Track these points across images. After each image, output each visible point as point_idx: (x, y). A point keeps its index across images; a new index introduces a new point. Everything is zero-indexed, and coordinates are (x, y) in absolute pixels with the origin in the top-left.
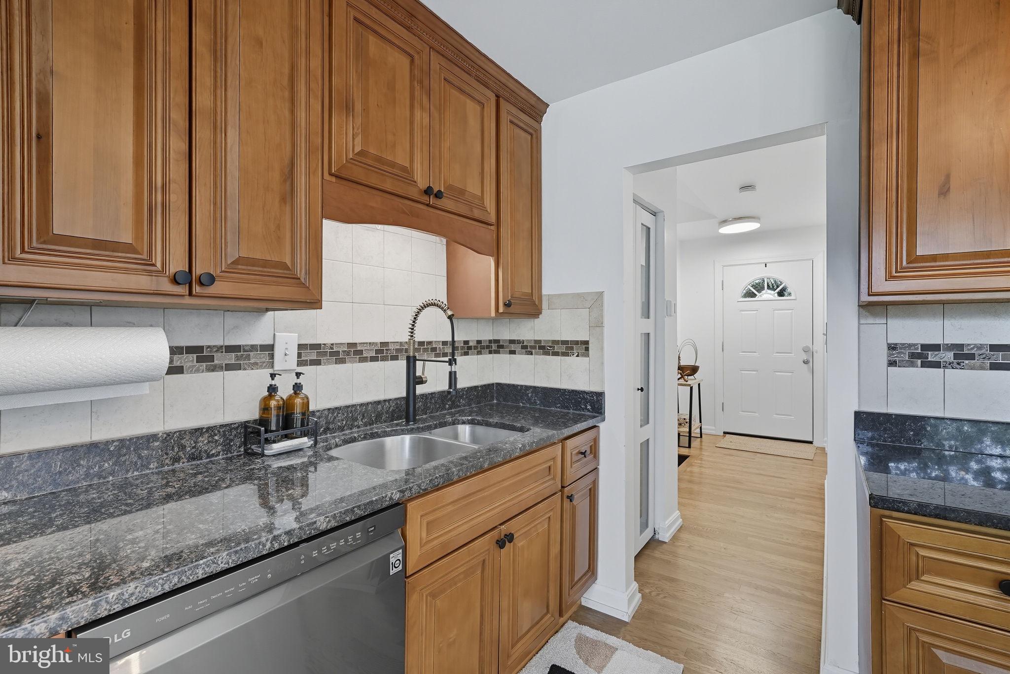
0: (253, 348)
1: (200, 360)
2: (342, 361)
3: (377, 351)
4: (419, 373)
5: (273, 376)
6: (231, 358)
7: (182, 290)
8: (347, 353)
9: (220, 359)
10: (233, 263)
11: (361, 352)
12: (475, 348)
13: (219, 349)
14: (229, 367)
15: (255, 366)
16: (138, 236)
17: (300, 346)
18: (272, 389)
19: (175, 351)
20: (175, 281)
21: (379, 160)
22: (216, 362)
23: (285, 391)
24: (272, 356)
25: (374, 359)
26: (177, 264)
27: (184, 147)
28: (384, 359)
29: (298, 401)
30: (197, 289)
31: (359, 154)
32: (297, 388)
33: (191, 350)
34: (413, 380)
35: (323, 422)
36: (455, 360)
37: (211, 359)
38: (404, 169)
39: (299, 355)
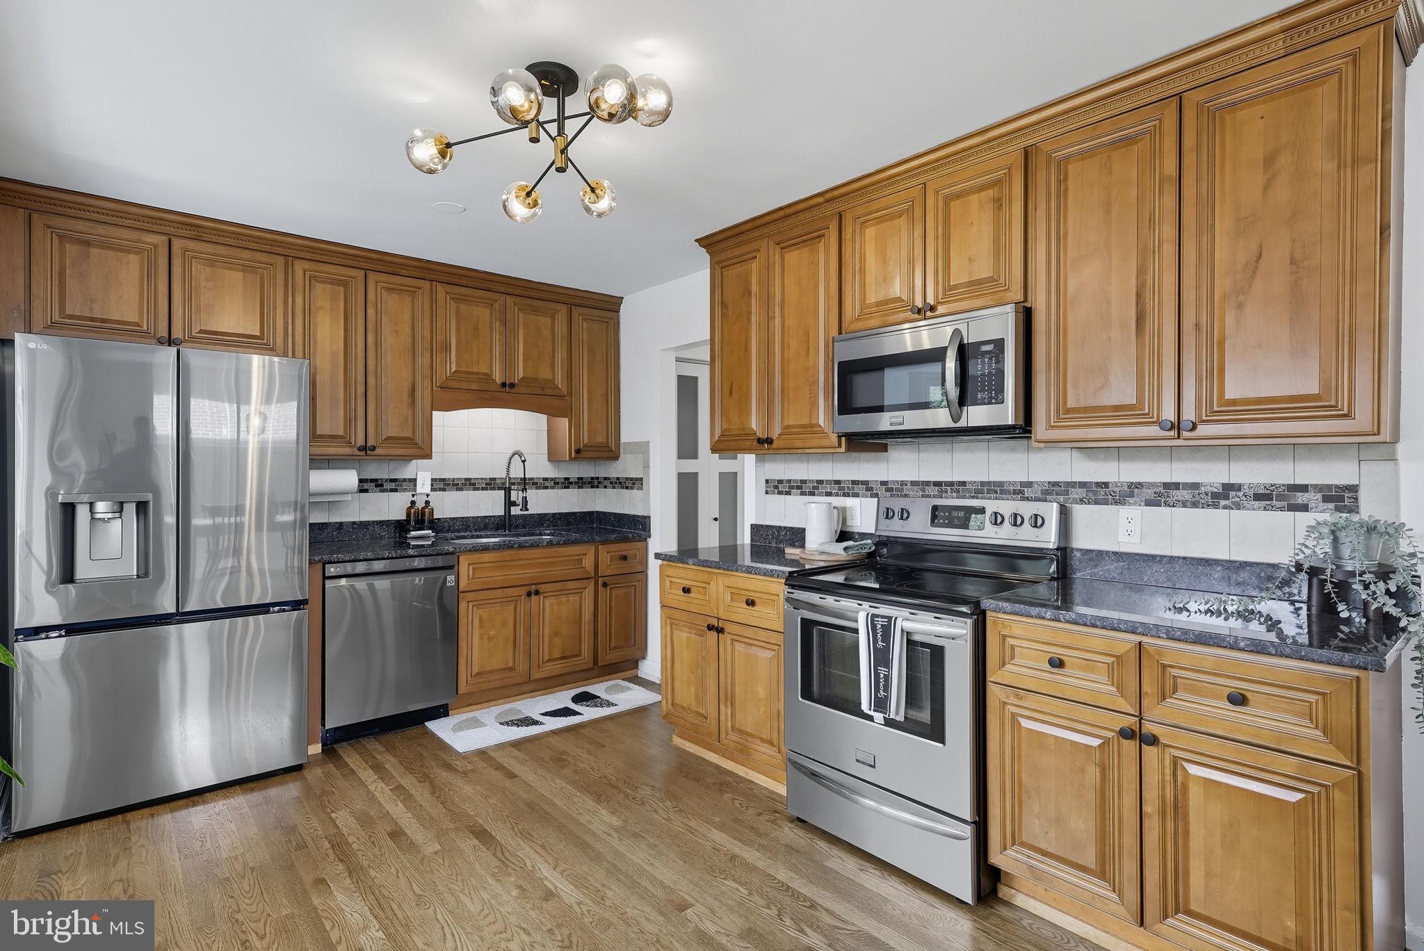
0: (404, 480)
1: (376, 486)
2: (461, 489)
3: (487, 484)
4: (513, 499)
5: (413, 496)
6: (393, 485)
7: (363, 453)
8: (465, 485)
9: (388, 486)
10: (385, 439)
11: (474, 484)
12: (576, 483)
13: (386, 480)
14: (392, 490)
15: (405, 490)
16: (345, 431)
17: (432, 480)
18: (413, 503)
19: (361, 481)
20: (359, 449)
21: (468, 373)
22: (385, 487)
23: (420, 504)
24: (415, 485)
25: (483, 489)
26: (361, 442)
27: (363, 390)
28: (491, 489)
29: (427, 510)
30: (369, 452)
31: (455, 372)
32: (427, 503)
33: (372, 481)
34: (509, 503)
35: (447, 525)
36: (526, 489)
37: (382, 485)
38: (485, 374)
39: (432, 485)
